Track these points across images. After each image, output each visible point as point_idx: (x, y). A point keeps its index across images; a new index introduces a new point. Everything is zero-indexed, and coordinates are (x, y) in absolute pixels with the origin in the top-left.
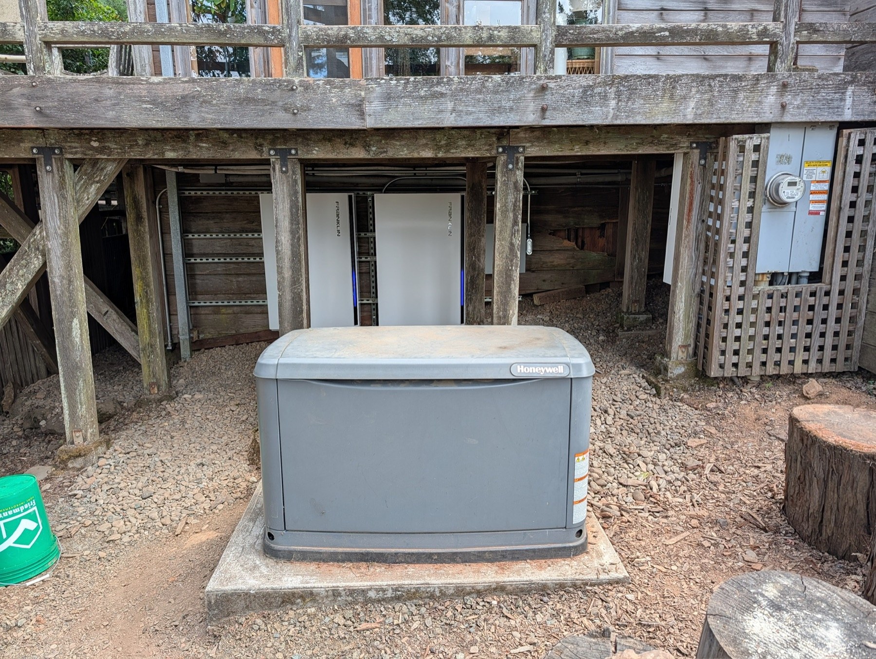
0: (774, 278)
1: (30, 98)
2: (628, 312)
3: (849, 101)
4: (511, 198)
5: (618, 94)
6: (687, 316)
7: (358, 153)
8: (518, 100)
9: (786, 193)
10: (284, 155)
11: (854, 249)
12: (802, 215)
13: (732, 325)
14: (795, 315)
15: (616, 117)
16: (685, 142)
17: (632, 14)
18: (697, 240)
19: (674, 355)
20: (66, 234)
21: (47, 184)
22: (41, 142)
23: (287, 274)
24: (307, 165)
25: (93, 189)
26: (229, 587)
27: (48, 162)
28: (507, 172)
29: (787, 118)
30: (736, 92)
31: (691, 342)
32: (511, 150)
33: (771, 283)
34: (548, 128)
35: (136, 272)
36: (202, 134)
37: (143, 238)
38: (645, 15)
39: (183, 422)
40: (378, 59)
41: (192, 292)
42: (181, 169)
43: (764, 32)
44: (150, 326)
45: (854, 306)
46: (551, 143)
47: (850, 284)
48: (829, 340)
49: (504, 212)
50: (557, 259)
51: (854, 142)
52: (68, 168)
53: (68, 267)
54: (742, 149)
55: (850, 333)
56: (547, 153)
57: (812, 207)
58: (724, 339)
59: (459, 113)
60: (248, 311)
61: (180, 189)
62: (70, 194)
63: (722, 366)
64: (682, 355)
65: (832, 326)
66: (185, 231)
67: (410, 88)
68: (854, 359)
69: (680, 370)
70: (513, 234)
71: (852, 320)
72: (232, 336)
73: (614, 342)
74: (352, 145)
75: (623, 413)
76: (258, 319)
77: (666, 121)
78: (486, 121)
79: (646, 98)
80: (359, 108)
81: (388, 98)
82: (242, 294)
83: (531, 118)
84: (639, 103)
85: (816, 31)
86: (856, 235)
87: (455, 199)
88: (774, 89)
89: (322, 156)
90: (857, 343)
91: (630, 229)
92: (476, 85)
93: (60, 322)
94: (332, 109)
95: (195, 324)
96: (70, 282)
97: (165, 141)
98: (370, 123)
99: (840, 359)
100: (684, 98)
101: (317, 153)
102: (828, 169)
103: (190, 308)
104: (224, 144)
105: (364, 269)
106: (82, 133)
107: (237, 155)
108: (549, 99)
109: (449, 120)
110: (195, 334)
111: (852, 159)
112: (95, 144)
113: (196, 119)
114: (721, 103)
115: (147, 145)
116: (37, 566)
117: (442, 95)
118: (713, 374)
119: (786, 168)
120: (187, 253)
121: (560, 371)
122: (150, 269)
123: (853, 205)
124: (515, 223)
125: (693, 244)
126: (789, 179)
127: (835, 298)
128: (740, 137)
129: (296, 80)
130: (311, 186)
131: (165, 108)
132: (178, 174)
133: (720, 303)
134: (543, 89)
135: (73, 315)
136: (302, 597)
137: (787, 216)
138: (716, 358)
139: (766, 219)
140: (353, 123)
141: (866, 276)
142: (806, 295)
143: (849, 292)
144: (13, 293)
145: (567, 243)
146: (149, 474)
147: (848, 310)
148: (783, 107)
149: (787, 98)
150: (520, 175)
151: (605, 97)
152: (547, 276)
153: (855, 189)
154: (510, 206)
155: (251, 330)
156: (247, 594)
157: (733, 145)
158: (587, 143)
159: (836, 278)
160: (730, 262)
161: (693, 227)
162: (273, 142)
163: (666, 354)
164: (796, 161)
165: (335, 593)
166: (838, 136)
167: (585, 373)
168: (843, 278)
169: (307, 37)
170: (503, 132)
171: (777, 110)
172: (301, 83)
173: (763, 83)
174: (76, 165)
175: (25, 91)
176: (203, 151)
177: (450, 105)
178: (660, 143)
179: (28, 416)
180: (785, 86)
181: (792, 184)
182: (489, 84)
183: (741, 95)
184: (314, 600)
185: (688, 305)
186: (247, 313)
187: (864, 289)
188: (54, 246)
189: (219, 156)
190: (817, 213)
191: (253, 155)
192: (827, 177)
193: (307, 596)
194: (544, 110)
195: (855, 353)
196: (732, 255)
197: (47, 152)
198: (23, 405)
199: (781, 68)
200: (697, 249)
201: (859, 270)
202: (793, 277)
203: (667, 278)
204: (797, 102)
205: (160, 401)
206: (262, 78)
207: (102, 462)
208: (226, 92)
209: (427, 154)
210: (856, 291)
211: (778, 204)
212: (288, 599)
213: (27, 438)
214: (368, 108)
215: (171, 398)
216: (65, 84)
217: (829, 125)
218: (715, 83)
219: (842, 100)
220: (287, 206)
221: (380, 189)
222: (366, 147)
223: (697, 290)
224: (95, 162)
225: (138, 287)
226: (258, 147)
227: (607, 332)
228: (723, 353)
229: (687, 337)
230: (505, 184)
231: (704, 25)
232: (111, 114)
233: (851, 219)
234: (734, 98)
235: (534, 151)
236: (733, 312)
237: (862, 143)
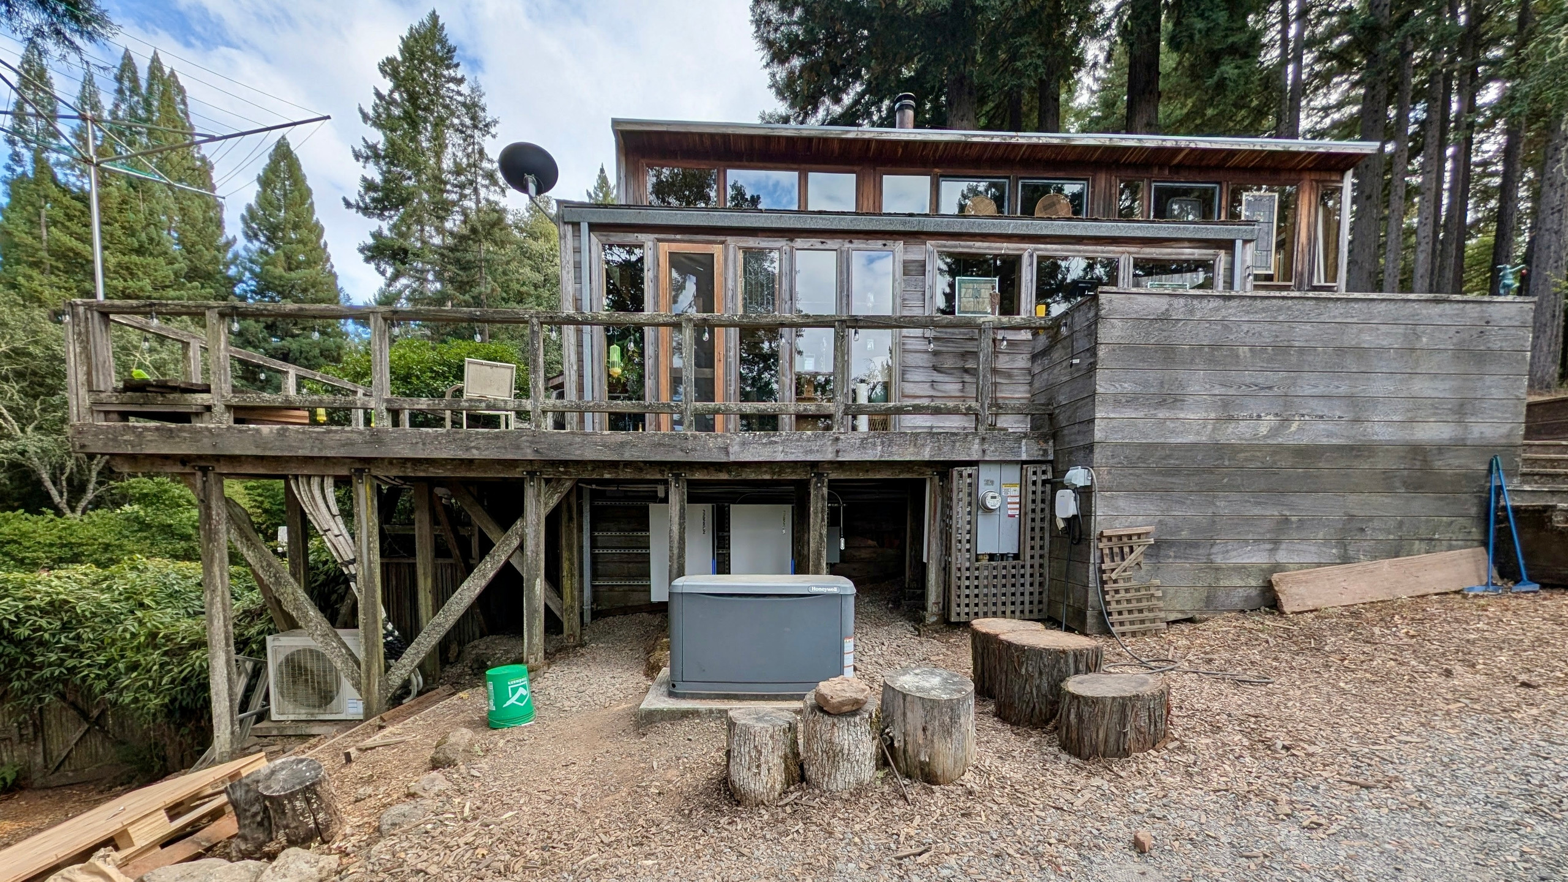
0: (992, 557)
1: (531, 442)
2: (909, 588)
3: (1024, 448)
4: (820, 505)
5: (883, 443)
6: (937, 583)
7: (724, 476)
8: (821, 446)
9: (990, 503)
10: (677, 477)
11: (1037, 539)
12: (1004, 518)
13: (963, 587)
14: (1004, 581)
15: (881, 456)
16: (929, 472)
17: (912, 385)
18: (941, 532)
19: (929, 609)
20: (538, 524)
21: (530, 493)
22: (529, 468)
23: (676, 551)
24: (691, 483)
25: (556, 497)
26: (653, 707)
27: (532, 480)
28: (817, 489)
29: (987, 458)
30: (954, 442)
31: (941, 600)
32: (819, 476)
33: (990, 560)
34: (842, 463)
35: (565, 555)
36: (628, 464)
37: (572, 532)
38: (921, 385)
39: (594, 658)
40: (734, 421)
41: (595, 575)
42: (594, 486)
43: (969, 408)
44: (572, 593)
45: (1041, 575)
46: (844, 471)
47: (1037, 561)
48: (1027, 598)
49: (816, 513)
50: (864, 554)
51: (1030, 473)
52: (543, 484)
53: (537, 545)
54: (961, 476)
55: (1040, 593)
56: (842, 477)
57: (1010, 512)
58: (959, 597)
59: (786, 453)
60: (633, 589)
61: (592, 500)
62: (542, 499)
63: (958, 614)
64: (935, 609)
65: (1028, 588)
66: (593, 529)
67: (757, 438)
68: (1045, 610)
69: (934, 619)
70: (821, 527)
71: (1041, 584)
72: (621, 608)
73: (898, 608)
74: (721, 471)
75: (894, 645)
76: (642, 595)
77: (913, 459)
78: (802, 457)
79: (900, 445)
80: (726, 450)
81: (743, 444)
82: (630, 576)
83: (829, 456)
84: (895, 448)
85: (1001, 408)
86: (1037, 530)
87: (788, 508)
88: (977, 441)
89: (701, 477)
90: (1045, 600)
91: (908, 530)
92: (796, 437)
93: (528, 580)
94: (710, 450)
95: (595, 599)
96: (537, 555)
97: (604, 468)
98: (732, 458)
99: (1036, 610)
100: (923, 445)
101: (698, 476)
102: (1018, 489)
103: (593, 586)
104: (641, 470)
105: (721, 560)
106: (554, 463)
107: (648, 477)
108: (840, 445)
109: (780, 457)
110: (594, 606)
111: (1030, 483)
112: (562, 469)
113: (627, 456)
114: (946, 449)
115: (593, 470)
116: (527, 716)
117: (776, 442)
118: (953, 620)
119: (990, 488)
120: (593, 546)
121: (835, 590)
122: (575, 554)
123: (1033, 511)
124: (823, 520)
125: (938, 535)
126: (991, 494)
127: (1028, 571)
128: (959, 469)
129: (689, 433)
130: (693, 499)
131: (610, 449)
132: (591, 490)
133: (954, 573)
134: (837, 439)
135: (537, 576)
136: (692, 714)
137: (995, 518)
138: (954, 609)
139: (981, 519)
140: (723, 458)
141: (1047, 555)
142: (1009, 567)
143: (1037, 566)
144: (499, 562)
145: (870, 542)
146: (579, 682)
147: (1037, 579)
148: (984, 451)
149: (986, 446)
150: (825, 490)
151: (874, 445)
152: (855, 566)
153: (1034, 501)
154: (820, 509)
155: (636, 604)
156: (662, 711)
157: (955, 473)
158: (867, 471)
159: (1028, 557)
160: (959, 546)
161: (937, 524)
162: (671, 470)
163: (925, 609)
164: (997, 483)
165: (711, 711)
166: (1022, 469)
167: (849, 592)
168: (1032, 557)
169: (696, 409)
170: (814, 464)
171: (980, 453)
172: (692, 435)
173: (970, 437)
174: (548, 481)
175: (530, 439)
176: (628, 474)
177: (781, 449)
178: (913, 472)
179: (476, 660)
180: (984, 439)
181: (993, 497)
182: (804, 437)
183: (958, 444)
184: (699, 716)
185: (937, 576)
186: (634, 591)
187: (1046, 564)
188: (530, 532)
189: (637, 477)
190: (1013, 516)
191: (659, 477)
192: (1017, 493)
193: (695, 713)
194: (838, 452)
195: (1044, 606)
196: (960, 541)
197: (532, 474)
198: (470, 653)
199: (982, 429)
200: (941, 538)
201: (1042, 552)
202: (1003, 557)
203: (925, 560)
204: (992, 449)
205: (575, 647)
206: (669, 432)
207: (546, 675)
208: (646, 440)
209: (767, 477)
210: (1041, 566)
211: (988, 510)
212: (685, 714)
213: (475, 675)
214: (731, 450)
215: (582, 646)
216: (554, 434)
217: (1016, 462)
218: (942, 436)
219: (1020, 448)
220: (678, 508)
221: (734, 502)
222: (729, 472)
223: (943, 564)
224: (559, 480)
225: (565, 565)
226: (662, 472)
227: (894, 602)
228: (959, 606)
229: (938, 597)
230: (816, 496)
231: (933, 404)
232: (578, 452)
233: (1033, 520)
234: (953, 446)
235: (834, 476)
236: (963, 578)
237: (1035, 473)
